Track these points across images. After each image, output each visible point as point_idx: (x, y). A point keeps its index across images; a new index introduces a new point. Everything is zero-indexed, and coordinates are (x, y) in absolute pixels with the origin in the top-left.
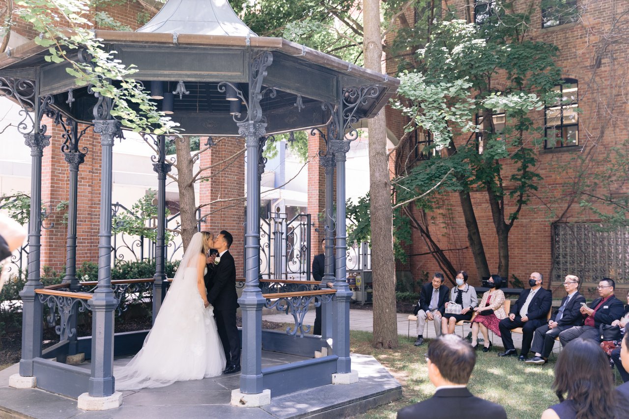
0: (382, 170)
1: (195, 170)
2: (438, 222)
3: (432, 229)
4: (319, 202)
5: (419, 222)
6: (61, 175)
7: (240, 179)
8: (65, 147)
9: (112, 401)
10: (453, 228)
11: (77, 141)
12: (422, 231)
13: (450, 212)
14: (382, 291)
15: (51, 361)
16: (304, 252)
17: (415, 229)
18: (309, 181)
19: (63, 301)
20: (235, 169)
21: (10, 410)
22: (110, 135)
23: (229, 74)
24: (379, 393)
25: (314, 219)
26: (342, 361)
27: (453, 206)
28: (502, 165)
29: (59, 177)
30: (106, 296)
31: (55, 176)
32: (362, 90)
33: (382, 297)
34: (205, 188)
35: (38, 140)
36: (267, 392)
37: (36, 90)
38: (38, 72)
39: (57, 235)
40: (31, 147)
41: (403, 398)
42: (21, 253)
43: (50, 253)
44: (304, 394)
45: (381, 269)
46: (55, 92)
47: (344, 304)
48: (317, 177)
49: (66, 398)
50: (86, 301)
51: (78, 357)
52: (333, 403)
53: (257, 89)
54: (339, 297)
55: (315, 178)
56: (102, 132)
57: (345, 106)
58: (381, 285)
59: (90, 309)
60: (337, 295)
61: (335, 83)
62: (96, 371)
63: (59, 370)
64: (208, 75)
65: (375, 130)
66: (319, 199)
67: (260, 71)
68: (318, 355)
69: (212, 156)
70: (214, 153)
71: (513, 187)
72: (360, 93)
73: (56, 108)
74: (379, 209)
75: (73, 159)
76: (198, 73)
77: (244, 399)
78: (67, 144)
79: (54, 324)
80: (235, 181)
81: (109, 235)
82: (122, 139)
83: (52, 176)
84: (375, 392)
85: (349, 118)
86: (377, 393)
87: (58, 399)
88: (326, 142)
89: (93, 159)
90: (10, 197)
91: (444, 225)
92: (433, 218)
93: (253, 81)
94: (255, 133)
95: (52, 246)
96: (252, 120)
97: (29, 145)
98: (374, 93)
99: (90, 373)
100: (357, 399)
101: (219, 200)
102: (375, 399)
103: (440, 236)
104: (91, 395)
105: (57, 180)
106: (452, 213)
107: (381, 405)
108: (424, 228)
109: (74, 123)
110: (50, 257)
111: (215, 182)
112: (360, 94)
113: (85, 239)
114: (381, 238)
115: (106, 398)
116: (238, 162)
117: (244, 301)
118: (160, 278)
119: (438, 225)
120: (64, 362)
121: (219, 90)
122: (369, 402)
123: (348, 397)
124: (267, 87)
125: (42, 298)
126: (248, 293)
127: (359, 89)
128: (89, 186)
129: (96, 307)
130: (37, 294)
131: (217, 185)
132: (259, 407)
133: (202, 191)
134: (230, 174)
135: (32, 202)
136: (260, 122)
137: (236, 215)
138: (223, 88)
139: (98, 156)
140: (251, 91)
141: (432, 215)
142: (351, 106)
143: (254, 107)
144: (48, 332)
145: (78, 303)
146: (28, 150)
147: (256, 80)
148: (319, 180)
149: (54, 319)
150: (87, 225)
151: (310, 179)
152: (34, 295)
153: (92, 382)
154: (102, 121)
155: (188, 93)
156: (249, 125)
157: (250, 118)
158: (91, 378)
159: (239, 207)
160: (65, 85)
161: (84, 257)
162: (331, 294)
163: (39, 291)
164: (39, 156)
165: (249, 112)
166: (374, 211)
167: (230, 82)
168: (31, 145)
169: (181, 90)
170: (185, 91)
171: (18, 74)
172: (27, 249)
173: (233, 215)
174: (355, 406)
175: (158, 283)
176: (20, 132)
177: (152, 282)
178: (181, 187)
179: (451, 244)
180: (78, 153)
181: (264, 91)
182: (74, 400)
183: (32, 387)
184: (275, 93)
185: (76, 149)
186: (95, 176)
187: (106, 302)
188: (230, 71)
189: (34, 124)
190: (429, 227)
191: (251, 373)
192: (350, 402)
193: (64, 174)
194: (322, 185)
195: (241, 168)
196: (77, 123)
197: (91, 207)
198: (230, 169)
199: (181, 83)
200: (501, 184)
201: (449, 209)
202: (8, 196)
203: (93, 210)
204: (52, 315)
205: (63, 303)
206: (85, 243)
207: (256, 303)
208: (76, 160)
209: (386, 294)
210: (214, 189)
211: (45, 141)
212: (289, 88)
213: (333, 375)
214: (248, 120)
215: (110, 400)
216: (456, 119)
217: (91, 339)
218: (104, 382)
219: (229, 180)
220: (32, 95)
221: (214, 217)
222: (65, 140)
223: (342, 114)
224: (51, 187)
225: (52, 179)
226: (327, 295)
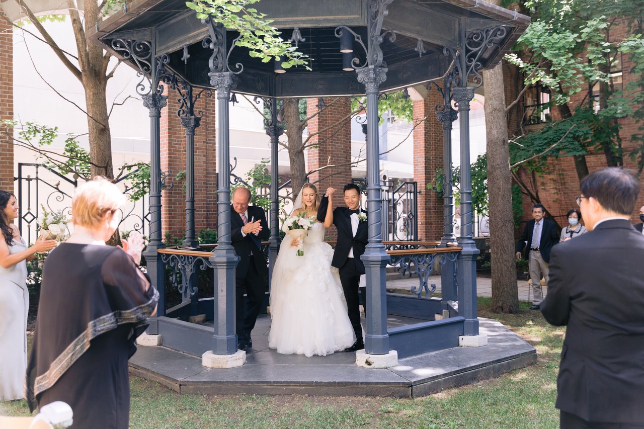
0: (499, 127)
1: (305, 136)
2: (548, 188)
3: (542, 195)
4: (425, 169)
5: (528, 188)
6: (177, 146)
7: (347, 147)
8: (181, 112)
9: (236, 359)
10: (565, 193)
11: (192, 105)
12: (532, 197)
13: (562, 177)
14: (501, 254)
15: (175, 320)
16: (411, 219)
17: (524, 196)
18: (414, 148)
19: (184, 260)
20: (342, 138)
21: (138, 366)
22: (226, 88)
23: (347, 17)
24: (513, 356)
25: (420, 187)
26: (469, 323)
27: (564, 171)
28: (621, 124)
29: (175, 147)
30: (227, 253)
31: (172, 147)
32: (487, 31)
33: (501, 260)
34: (313, 157)
35: (155, 102)
36: (394, 353)
37: (152, 51)
38: (154, 32)
39: (175, 204)
40: (149, 108)
41: (538, 363)
42: (143, 221)
43: (170, 221)
44: (431, 356)
45: (500, 231)
46: (170, 50)
47: (470, 262)
48: (423, 145)
49: (190, 356)
50: (207, 259)
51: (201, 317)
52: (465, 366)
53: (377, 31)
54: (465, 255)
55: (420, 145)
56: (218, 85)
57: (468, 51)
58: (500, 248)
59: (211, 267)
60: (463, 253)
61: (457, 26)
62: (219, 329)
63: (183, 328)
64: (324, 20)
65: (492, 84)
66: (426, 167)
67: (381, 10)
68: (438, 317)
69: (319, 125)
70: (321, 122)
71: (632, 149)
72: (484, 35)
73: (170, 71)
74: (497, 168)
75: (189, 123)
76: (314, 18)
77: (370, 360)
78: (183, 108)
79: (176, 285)
80: (342, 149)
81: (227, 190)
82: (235, 102)
83: (169, 147)
84: (509, 356)
85: (473, 63)
86: (511, 357)
87: (183, 357)
88: (444, 96)
89: (207, 130)
90: (132, 166)
91: (555, 191)
92: (543, 184)
93: (372, 23)
94: (375, 79)
95: (171, 214)
96: (371, 65)
97: (147, 106)
98: (500, 35)
99: (213, 331)
100: (490, 362)
101: (328, 166)
102: (508, 363)
103: (551, 202)
104: (215, 353)
105: (174, 150)
106: (563, 179)
107: (516, 369)
108: (534, 194)
109: (189, 87)
110: (170, 225)
111: (322, 151)
112: (485, 37)
113: (201, 207)
114: (500, 199)
115: (230, 356)
116: (344, 130)
117: (368, 257)
118: (276, 241)
119: (548, 191)
120: (187, 320)
121: (336, 35)
122: (503, 365)
123: (480, 359)
124: (386, 31)
125: (164, 258)
126: (371, 249)
127: (483, 31)
128: (204, 156)
129: (217, 264)
130: (159, 254)
131: (324, 153)
132: (386, 368)
133: (310, 160)
134: (337, 143)
135: (152, 172)
136: (380, 67)
137: (343, 183)
138: (341, 33)
139: (211, 127)
140: (370, 34)
141: (542, 181)
142: (475, 50)
143: (374, 50)
144: (170, 296)
145: (199, 262)
146: (147, 111)
147: (375, 21)
148: (425, 147)
149: (176, 279)
150: (202, 194)
151: (415, 147)
152: (156, 254)
153: (216, 340)
154: (217, 74)
155: (303, 40)
156: (369, 70)
157: (369, 63)
158: (215, 336)
159: (346, 175)
160: (180, 42)
161: (201, 225)
162: (456, 252)
163: (161, 251)
164: (157, 117)
165: (369, 58)
166: (491, 170)
167: (347, 26)
168: (150, 106)
169: (296, 37)
170: (301, 38)
171: (135, 34)
172: (149, 217)
173: (341, 183)
174: (489, 369)
175: (274, 246)
176: (138, 93)
177: (268, 245)
178: (292, 153)
179: (563, 210)
180: (193, 117)
181: (384, 34)
182: (199, 358)
183: (158, 345)
184: (395, 36)
185: (192, 113)
186: (209, 146)
187: (227, 259)
188: (347, 14)
189: (151, 85)
190: (539, 194)
191: (377, 333)
192: (482, 365)
193: (180, 145)
194: (428, 153)
195: (347, 137)
196: (191, 87)
197: (207, 177)
198: (337, 137)
199: (296, 30)
200: (620, 145)
201: (560, 175)
202: (130, 164)
203: (208, 179)
204: (174, 276)
205: (184, 262)
206: (201, 211)
207: (380, 259)
208: (192, 123)
209: (505, 257)
210: (321, 158)
211: (162, 102)
212: (410, 31)
213: (461, 337)
214: (367, 66)
215: (234, 358)
216: (584, 67)
217: (213, 301)
218: (228, 340)
219: (336, 148)
220: (149, 56)
221: (322, 185)
222: (181, 105)
223: (465, 59)
224: (169, 157)
225: (169, 150)
226: (452, 253)
